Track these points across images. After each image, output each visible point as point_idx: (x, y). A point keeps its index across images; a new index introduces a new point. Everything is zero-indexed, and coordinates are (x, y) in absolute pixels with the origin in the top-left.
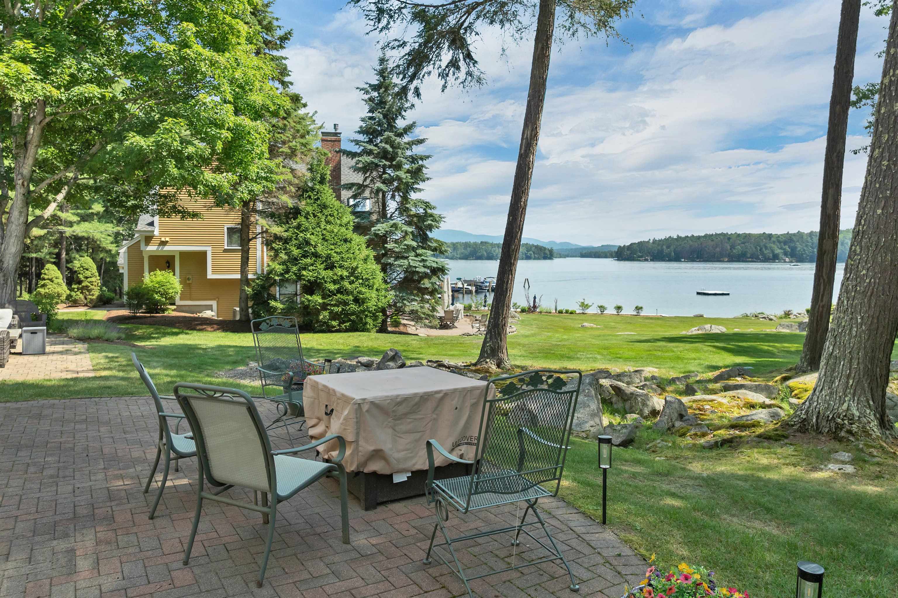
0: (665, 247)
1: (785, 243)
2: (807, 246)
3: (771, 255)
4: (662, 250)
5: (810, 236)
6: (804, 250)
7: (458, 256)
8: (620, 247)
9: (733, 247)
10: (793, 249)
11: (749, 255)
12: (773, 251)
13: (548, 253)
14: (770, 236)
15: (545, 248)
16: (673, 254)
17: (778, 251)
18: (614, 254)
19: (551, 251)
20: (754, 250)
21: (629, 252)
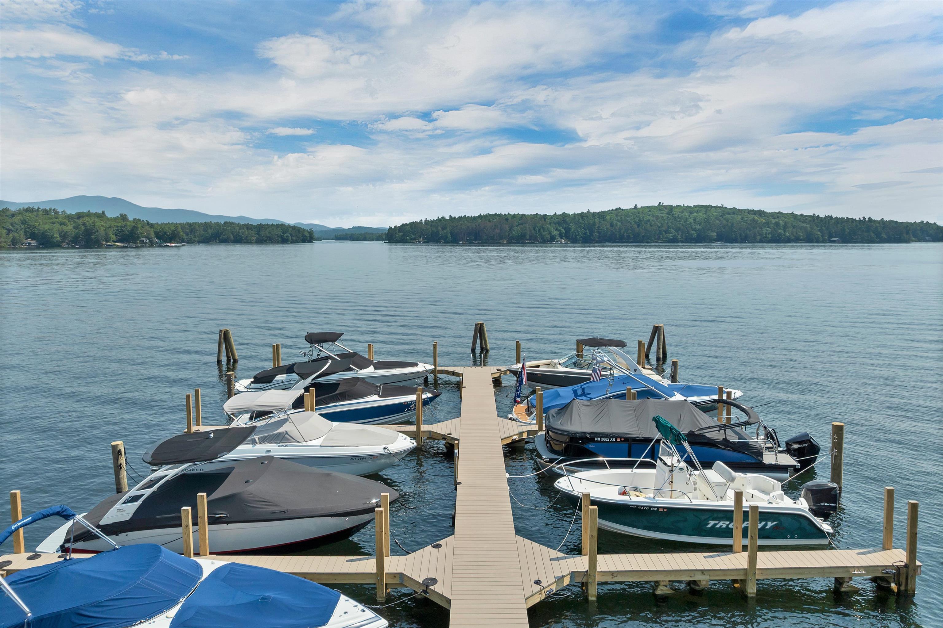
0: (440, 228)
1: (559, 223)
2: (580, 227)
3: (549, 236)
4: (438, 231)
5: (582, 218)
6: (578, 231)
7: (197, 239)
8: (390, 228)
9: (511, 228)
10: (568, 230)
11: (528, 237)
12: (550, 233)
13: (307, 235)
14: (545, 217)
15: (304, 230)
16: (449, 236)
17: (555, 233)
18: (384, 237)
19: (311, 233)
20: (533, 231)
21: (401, 234)
